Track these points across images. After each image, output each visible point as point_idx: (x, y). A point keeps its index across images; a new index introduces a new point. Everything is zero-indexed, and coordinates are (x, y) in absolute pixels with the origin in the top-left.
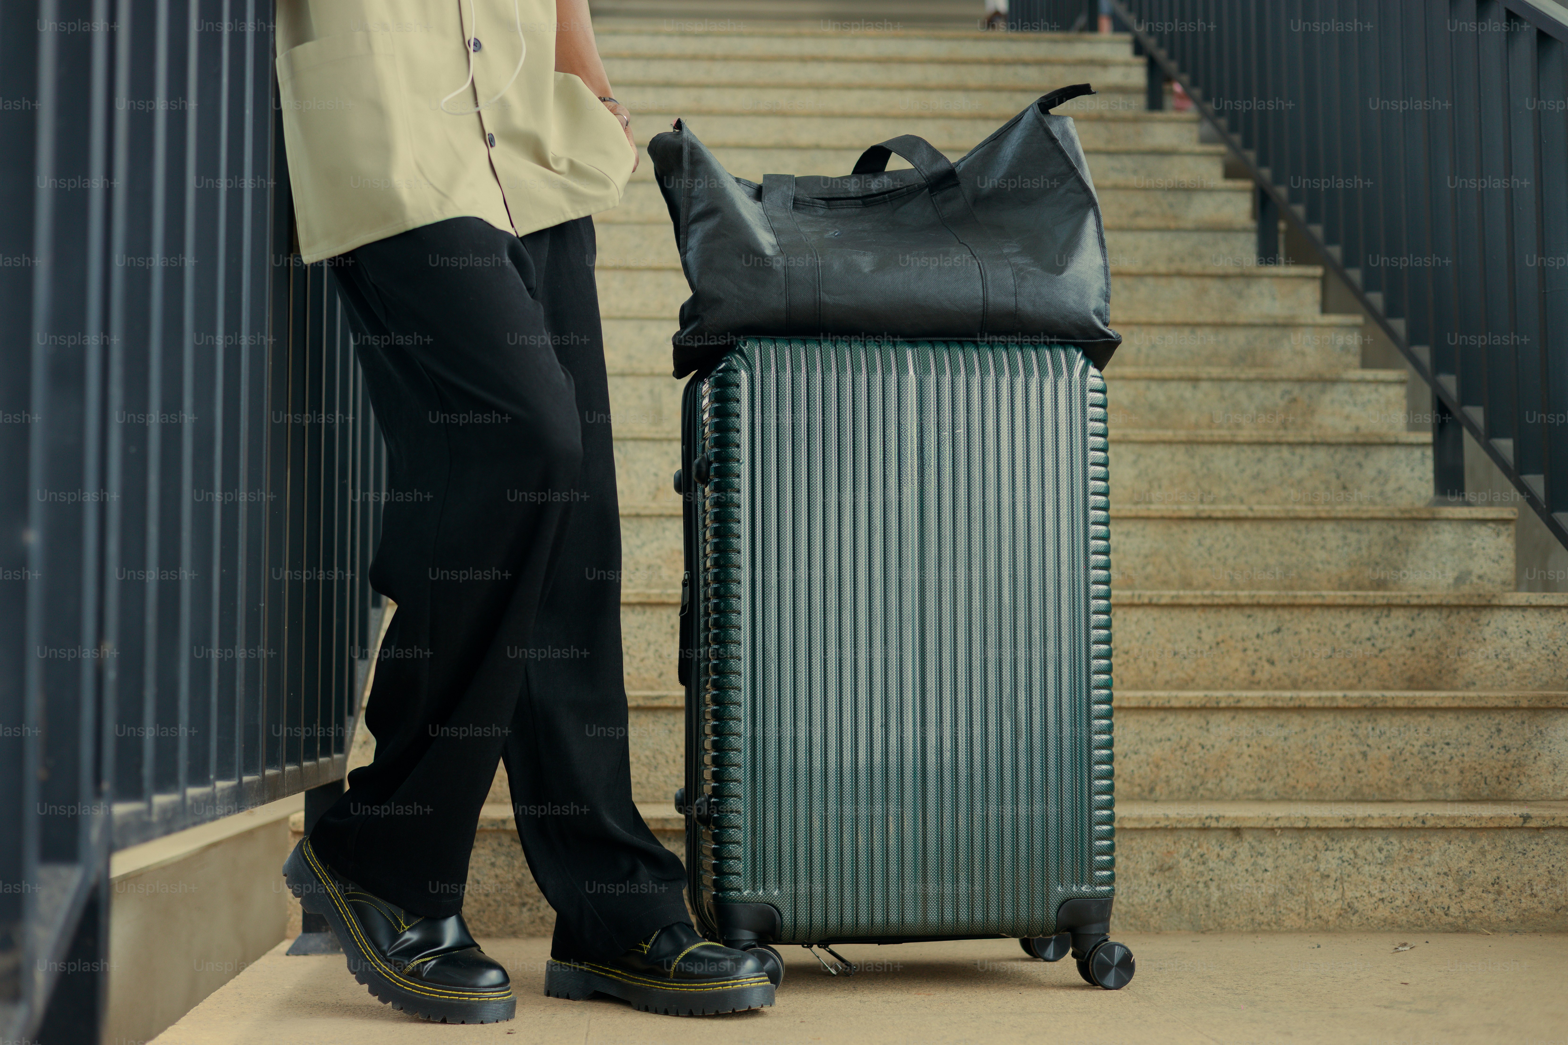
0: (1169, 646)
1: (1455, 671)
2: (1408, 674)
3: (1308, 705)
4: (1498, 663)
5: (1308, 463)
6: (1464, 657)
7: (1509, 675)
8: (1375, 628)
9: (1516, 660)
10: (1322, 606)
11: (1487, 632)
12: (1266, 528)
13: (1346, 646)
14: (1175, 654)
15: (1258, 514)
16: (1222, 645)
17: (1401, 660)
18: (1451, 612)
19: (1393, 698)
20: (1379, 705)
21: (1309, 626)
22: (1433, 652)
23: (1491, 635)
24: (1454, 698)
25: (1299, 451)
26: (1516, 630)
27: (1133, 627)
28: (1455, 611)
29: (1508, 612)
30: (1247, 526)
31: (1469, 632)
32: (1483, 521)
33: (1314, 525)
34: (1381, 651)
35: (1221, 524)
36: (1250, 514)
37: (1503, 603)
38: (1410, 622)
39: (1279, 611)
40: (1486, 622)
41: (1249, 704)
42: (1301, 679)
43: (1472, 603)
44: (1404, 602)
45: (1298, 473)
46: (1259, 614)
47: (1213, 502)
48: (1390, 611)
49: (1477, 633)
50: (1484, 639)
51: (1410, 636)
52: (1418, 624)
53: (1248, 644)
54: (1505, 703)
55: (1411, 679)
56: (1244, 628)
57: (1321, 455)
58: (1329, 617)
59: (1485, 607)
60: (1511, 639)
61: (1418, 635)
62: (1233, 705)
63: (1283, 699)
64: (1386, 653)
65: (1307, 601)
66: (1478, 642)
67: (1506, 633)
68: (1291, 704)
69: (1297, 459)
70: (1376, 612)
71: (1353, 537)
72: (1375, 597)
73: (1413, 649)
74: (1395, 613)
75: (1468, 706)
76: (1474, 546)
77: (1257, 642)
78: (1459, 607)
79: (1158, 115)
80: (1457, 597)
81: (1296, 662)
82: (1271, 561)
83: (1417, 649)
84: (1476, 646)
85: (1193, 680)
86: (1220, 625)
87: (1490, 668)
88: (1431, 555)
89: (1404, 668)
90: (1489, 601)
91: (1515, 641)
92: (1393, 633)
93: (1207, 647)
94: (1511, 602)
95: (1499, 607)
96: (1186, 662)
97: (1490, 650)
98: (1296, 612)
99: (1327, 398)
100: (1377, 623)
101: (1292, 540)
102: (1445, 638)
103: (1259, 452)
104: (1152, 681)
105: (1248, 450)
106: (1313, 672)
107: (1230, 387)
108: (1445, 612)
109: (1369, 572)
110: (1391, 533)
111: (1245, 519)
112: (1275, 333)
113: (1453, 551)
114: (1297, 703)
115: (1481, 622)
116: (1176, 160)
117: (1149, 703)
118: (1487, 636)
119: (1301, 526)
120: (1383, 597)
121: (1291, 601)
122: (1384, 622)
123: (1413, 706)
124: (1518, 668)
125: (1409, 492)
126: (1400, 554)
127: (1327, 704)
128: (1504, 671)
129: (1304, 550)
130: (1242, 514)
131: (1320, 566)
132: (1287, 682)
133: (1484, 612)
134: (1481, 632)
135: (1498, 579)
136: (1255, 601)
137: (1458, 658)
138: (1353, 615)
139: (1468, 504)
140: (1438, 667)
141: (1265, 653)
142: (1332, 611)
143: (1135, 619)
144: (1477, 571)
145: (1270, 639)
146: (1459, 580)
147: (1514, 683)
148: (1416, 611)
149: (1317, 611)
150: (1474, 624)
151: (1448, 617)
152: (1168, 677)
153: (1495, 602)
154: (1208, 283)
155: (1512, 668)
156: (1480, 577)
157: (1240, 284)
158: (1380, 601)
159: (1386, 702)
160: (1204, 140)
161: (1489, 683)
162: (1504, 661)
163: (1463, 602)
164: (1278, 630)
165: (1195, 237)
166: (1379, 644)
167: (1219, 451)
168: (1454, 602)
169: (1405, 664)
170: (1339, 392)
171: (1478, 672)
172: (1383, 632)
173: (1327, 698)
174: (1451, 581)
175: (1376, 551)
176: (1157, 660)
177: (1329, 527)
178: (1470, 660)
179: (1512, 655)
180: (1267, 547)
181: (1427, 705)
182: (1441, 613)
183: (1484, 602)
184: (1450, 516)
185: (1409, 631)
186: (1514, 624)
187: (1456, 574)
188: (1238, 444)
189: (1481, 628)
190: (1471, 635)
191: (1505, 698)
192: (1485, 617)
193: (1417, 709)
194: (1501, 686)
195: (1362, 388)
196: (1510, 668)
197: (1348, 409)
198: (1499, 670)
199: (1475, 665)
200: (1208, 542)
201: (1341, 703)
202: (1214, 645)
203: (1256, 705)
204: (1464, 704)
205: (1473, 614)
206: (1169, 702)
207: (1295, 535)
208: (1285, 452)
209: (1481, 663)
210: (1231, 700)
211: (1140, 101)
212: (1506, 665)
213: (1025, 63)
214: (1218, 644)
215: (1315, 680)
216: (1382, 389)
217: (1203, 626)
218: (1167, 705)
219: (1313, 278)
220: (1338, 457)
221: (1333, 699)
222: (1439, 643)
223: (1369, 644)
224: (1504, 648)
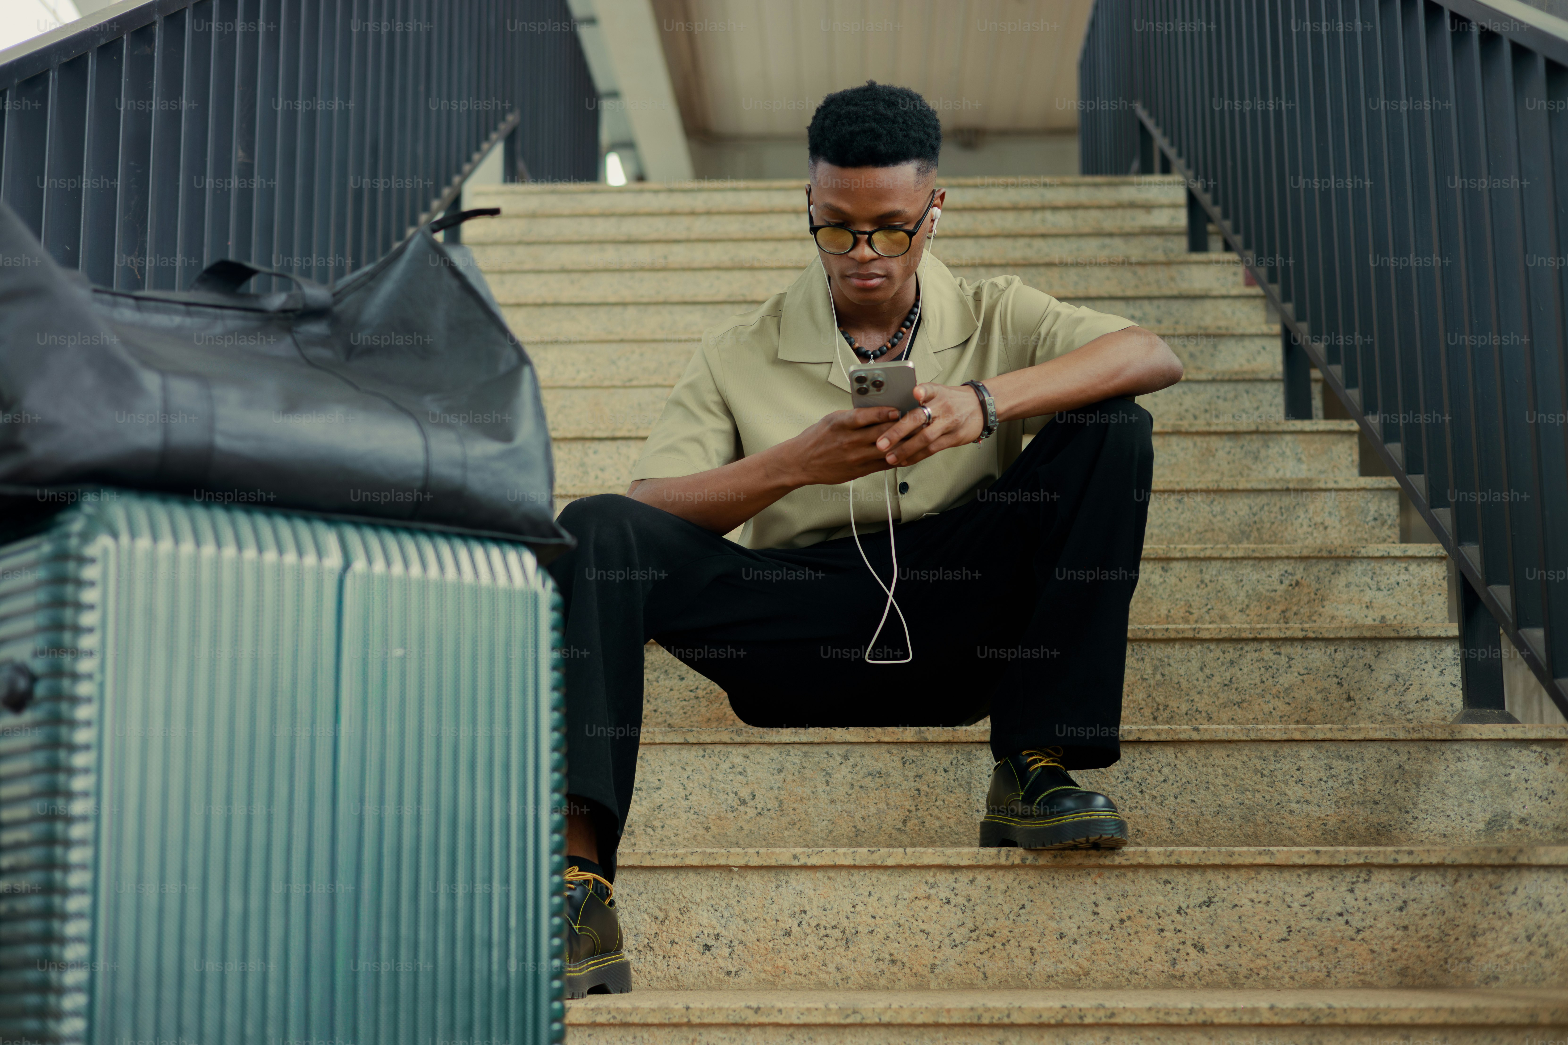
0: (1053, 924)
1: (1469, 960)
2: (1400, 965)
3: (1216, 1021)
4: (1531, 948)
5: (1298, 666)
6: (1480, 940)
7: (1548, 965)
8: (1349, 898)
9: (1557, 944)
10: (1269, 866)
11: (1514, 902)
12: (1218, 754)
13: (1307, 924)
14: (1062, 936)
15: (1206, 737)
16: (1128, 923)
17: (1389, 944)
18: (1459, 875)
19: (1345, 1010)
20: (1324, 1021)
21: (1253, 895)
22: (1435, 933)
23: (1520, 908)
24: (1437, 1010)
25: (1286, 650)
26: (1556, 900)
27: (1000, 899)
28: (1465, 873)
29: (1543, 874)
30: (1192, 752)
31: (1488, 904)
32: (1525, 743)
33: (1286, 750)
34: (1359, 931)
35: (1156, 750)
36: (1195, 736)
37: (1534, 861)
38: (1400, 890)
39: (1210, 875)
40: (1512, 889)
41: (1128, 1019)
42: (1243, 971)
43: (1489, 862)
44: (1390, 861)
45: (1285, 680)
46: (1180, 878)
47: (1170, 720)
48: (1370, 872)
49: (1499, 905)
50: (1510, 914)
51: (1401, 909)
52: (1412, 891)
53: (1166, 921)
54: (1514, 1018)
55: (1403, 972)
56: (1160, 898)
57: (1317, 655)
58: (1281, 884)
59: (1508, 867)
60: (1549, 913)
61: (1412, 907)
62: (1104, 1020)
63: (1178, 1012)
64: (1366, 934)
65: (1248, 860)
66: (1500, 918)
67: (1541, 905)
68: (1192, 1019)
69: (1284, 660)
70: (1349, 875)
71: (1340, 766)
72: (1347, 853)
73: (1406, 928)
74: (1379, 877)
75: (1460, 1022)
76: (1513, 777)
77: (1178, 918)
78: (1470, 867)
79: (1196, 257)
80: (1467, 854)
81: (1235, 947)
82: (1228, 800)
83: (1412, 928)
84: (1498, 924)
85: (1087, 974)
86: (1124, 896)
87: (1521, 955)
88: (1452, 790)
89: (1393, 955)
90: (1514, 859)
91: (1554, 916)
92: (1375, 906)
93: (1107, 926)
94: (1546, 860)
95: (1529, 867)
96: (1076, 948)
97: (1519, 930)
98: (1234, 875)
99: (1341, 581)
100: (1352, 891)
101: (1256, 771)
102: (1451, 913)
103: (1232, 653)
104: (1028, 975)
105: (1216, 651)
106: (1261, 962)
107: (1213, 569)
108: (1451, 875)
109: (1362, 813)
110: (1395, 760)
111: (1190, 742)
112: (1287, 500)
113: (1483, 784)
114: (1201, 1018)
115: (1503, 889)
116: (1208, 304)
117: (979, 1017)
118: (1513, 909)
119: (1268, 751)
120: (1358, 854)
121: (1227, 860)
122: (1361, 889)
123: (1376, 1022)
124: (1561, 955)
125: (1438, 703)
126: (1407, 790)
127: (1246, 1019)
128: (1542, 961)
129: (1271, 785)
130: (1183, 737)
131: (1294, 806)
132: (1223, 976)
133: (1508, 875)
134: (1504, 903)
135: (1549, 823)
136: (1173, 860)
137: (1472, 942)
138: (1316, 880)
139: (1510, 719)
140: (1442, 955)
141: (1190, 935)
142: (1286, 875)
143: (1003, 887)
144: (1518, 811)
145: (1197, 914)
146: (1494, 824)
147: (1555, 977)
148: (1408, 874)
149: (1265, 873)
150: (1495, 892)
151: (1456, 881)
152: (1051, 970)
153: (1523, 859)
154: (1215, 442)
155: (1553, 955)
156: (1523, 821)
157: (1256, 443)
158: (1354, 860)
159: (1335, 1016)
160: (1249, 283)
161: (1519, 978)
162: (1540, 946)
163: (1476, 861)
164: (1209, 903)
165: (1211, 389)
166: (1356, 921)
167: (1177, 652)
168: (1465, 861)
169: (1394, 950)
170: (1356, 573)
171: (1501, 962)
172: (1361, 904)
173: (1245, 1010)
174: (1482, 826)
175: (1374, 785)
176: (1035, 945)
177: (1306, 752)
178: (1490, 944)
179: (1551, 937)
180: (1220, 781)
181: (1397, 1020)
182: (1444, 877)
183: (1506, 861)
184: (1477, 736)
185: (1400, 903)
186: (1553, 891)
187: (1488, 817)
188: (1202, 641)
189: (1504, 897)
190: (1490, 908)
191: (1515, 1010)
192: (1510, 881)
193: (1381, 1027)
194: (1536, 982)
195: (1387, 568)
196: (1550, 955)
197: (1368, 595)
198: (1532, 958)
199: (1498, 952)
200: (1137, 775)
201: (1267, 1018)
202: (1116, 923)
203: (1139, 1021)
204: (1453, 1020)
205: (1491, 877)
206: (1008, 1016)
207: (1259, 764)
208: (1267, 652)
209: (1506, 949)
210: (1101, 1013)
211: (1183, 243)
212: (1543, 951)
213: (1055, 208)
214: (1122, 921)
215: (1263, 973)
216: (1413, 567)
217: (1101, 897)
218: (1006, 1021)
219: (1350, 433)
220: (1339, 656)
221: (1254, 1011)
222: (1443, 919)
223: (1341, 920)
224: (1539, 927)
